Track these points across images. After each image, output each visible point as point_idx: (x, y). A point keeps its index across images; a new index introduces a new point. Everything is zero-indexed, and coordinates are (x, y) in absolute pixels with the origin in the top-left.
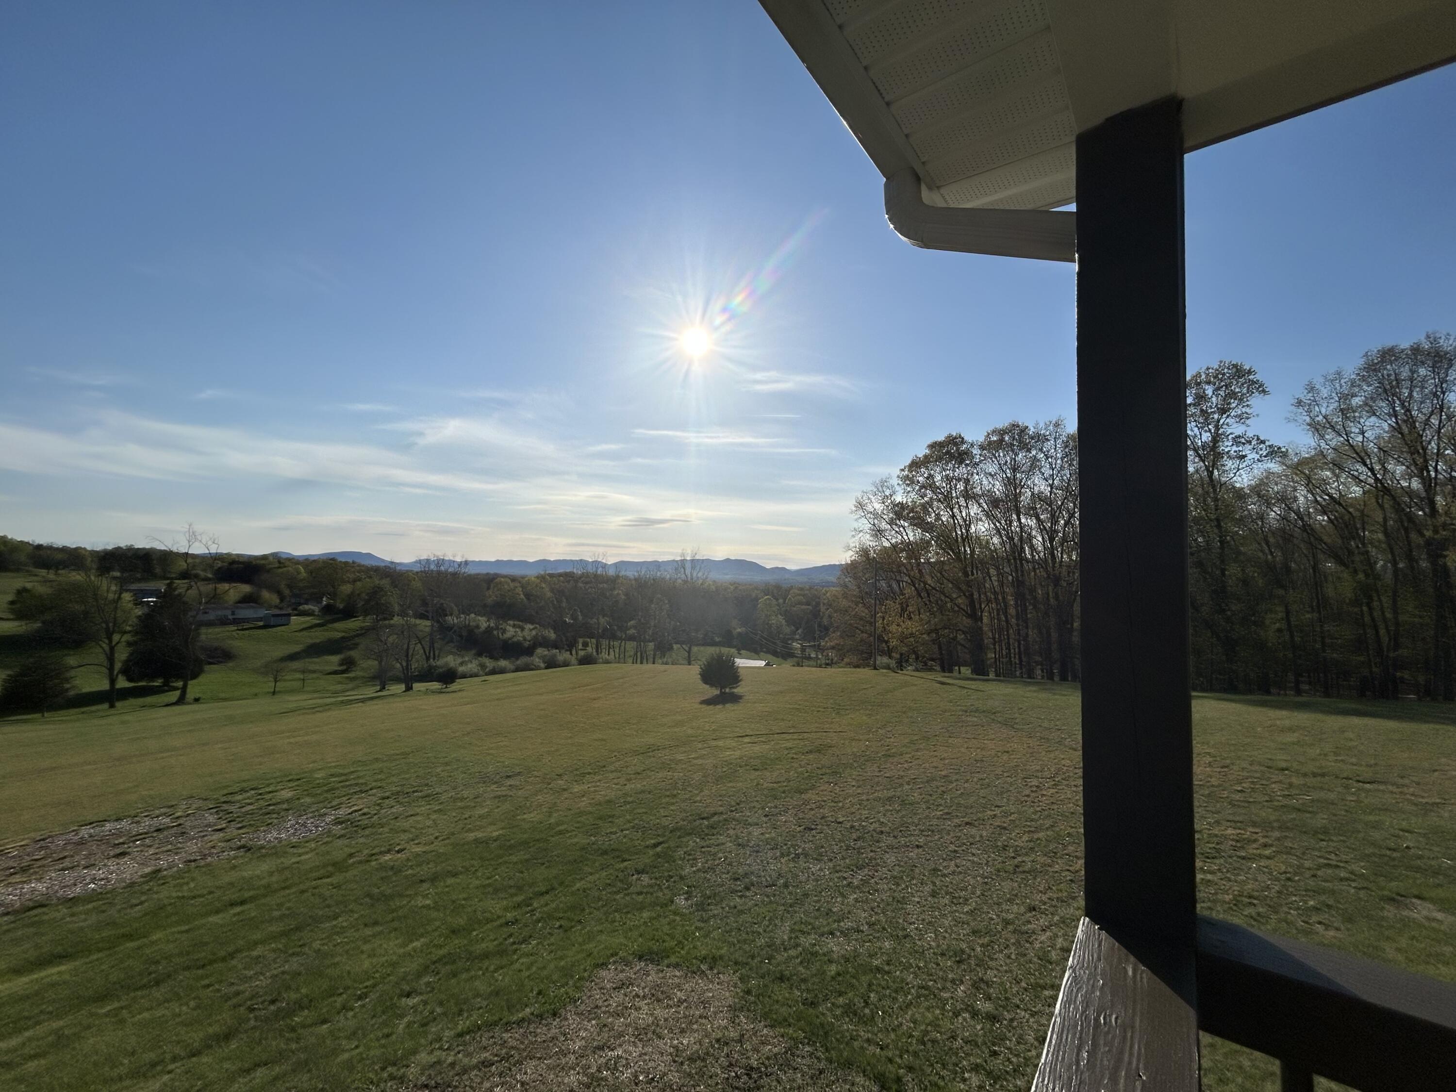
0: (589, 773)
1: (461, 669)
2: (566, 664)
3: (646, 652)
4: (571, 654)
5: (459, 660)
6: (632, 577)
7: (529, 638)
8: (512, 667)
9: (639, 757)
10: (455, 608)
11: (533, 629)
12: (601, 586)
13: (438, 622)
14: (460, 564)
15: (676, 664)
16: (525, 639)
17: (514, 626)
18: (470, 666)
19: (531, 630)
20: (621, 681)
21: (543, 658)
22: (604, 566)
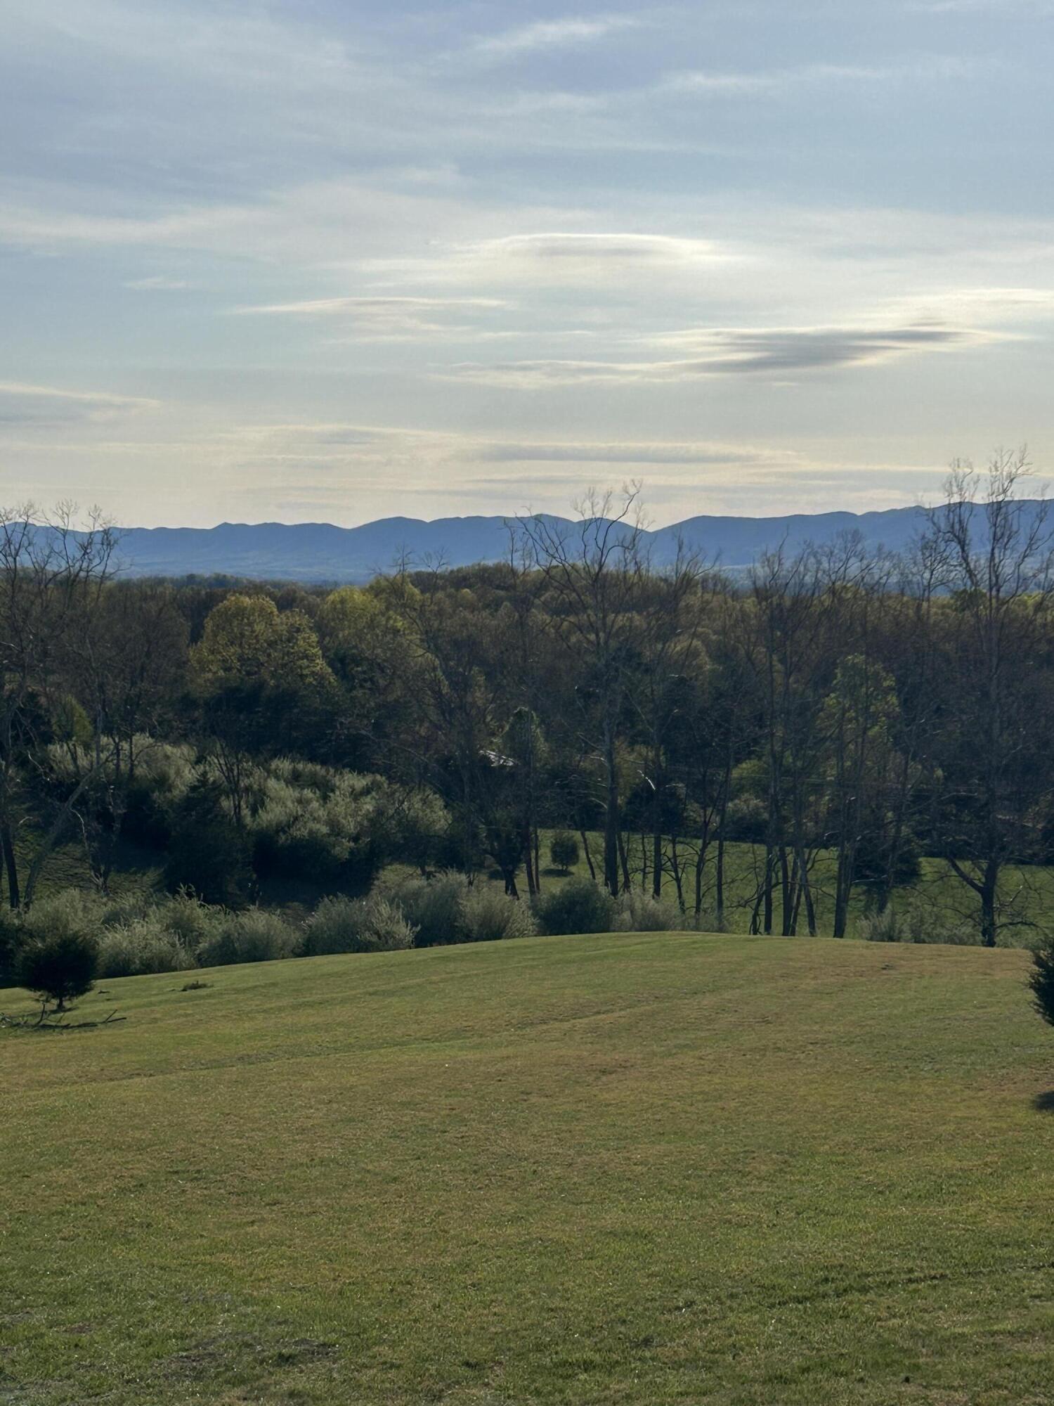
0: (588, 1366)
1: (112, 941)
2: (493, 930)
3: (805, 885)
4: (511, 889)
5: (102, 908)
6: (744, 583)
7: (350, 826)
8: (296, 937)
9: (785, 1313)
10: (80, 709)
11: (366, 791)
12: (621, 620)
13: (22, 763)
14: (86, 544)
15: (934, 939)
16: (336, 828)
17: (295, 779)
18: (139, 928)
19: (357, 795)
20: (708, 1000)
21: (404, 901)
22: (632, 539)
